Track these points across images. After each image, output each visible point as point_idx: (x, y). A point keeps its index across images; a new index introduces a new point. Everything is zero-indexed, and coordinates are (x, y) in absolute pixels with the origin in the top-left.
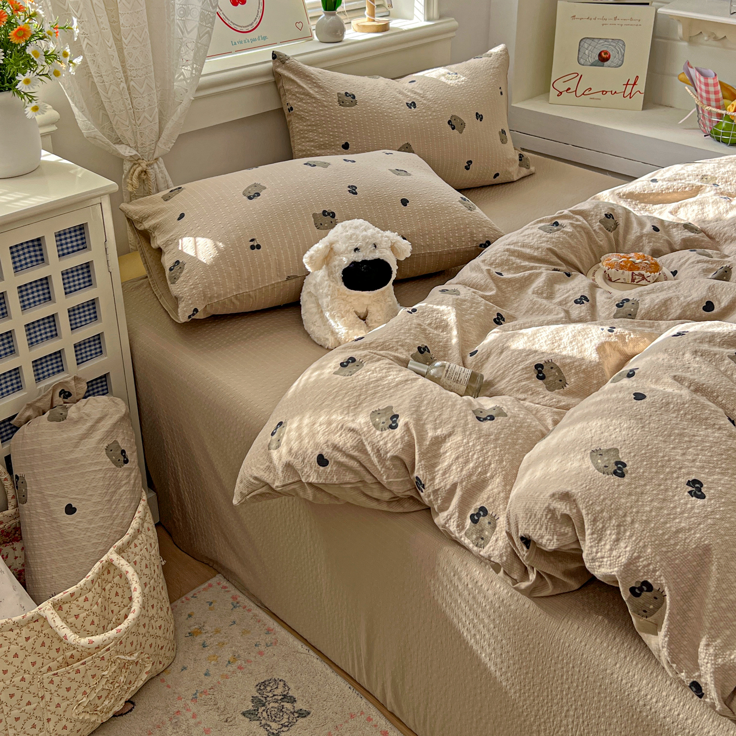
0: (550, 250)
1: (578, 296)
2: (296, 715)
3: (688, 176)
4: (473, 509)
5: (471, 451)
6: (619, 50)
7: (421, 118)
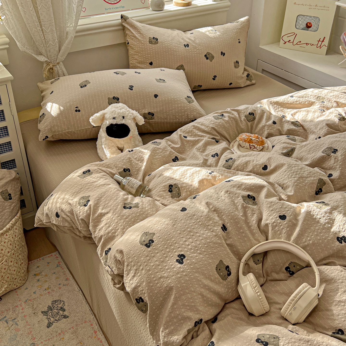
0: (213, 128)
1: (214, 153)
2: (63, 317)
3: (311, 96)
4: (107, 248)
5: (112, 222)
6: (316, 22)
7: (191, 53)
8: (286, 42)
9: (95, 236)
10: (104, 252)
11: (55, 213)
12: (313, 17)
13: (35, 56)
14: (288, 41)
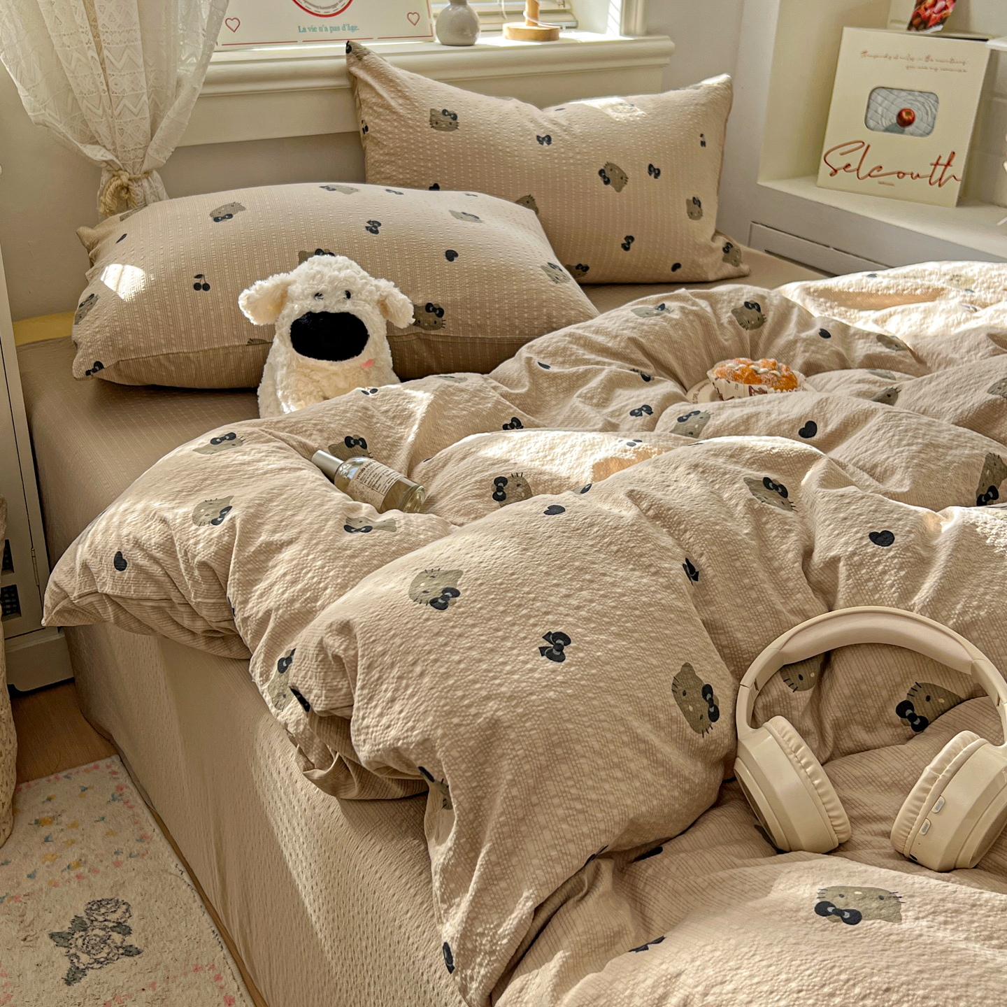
0: (633, 340)
1: (639, 405)
2: (121, 951)
3: (930, 274)
4: (285, 651)
6: (928, 108)
7: (556, 161)
8: (836, 171)
9: (246, 615)
10: (273, 664)
11: (113, 555)
12: (916, 94)
13: (79, 145)
14: (844, 165)
